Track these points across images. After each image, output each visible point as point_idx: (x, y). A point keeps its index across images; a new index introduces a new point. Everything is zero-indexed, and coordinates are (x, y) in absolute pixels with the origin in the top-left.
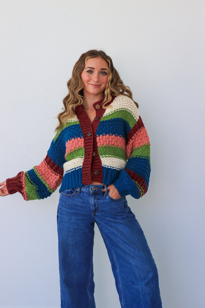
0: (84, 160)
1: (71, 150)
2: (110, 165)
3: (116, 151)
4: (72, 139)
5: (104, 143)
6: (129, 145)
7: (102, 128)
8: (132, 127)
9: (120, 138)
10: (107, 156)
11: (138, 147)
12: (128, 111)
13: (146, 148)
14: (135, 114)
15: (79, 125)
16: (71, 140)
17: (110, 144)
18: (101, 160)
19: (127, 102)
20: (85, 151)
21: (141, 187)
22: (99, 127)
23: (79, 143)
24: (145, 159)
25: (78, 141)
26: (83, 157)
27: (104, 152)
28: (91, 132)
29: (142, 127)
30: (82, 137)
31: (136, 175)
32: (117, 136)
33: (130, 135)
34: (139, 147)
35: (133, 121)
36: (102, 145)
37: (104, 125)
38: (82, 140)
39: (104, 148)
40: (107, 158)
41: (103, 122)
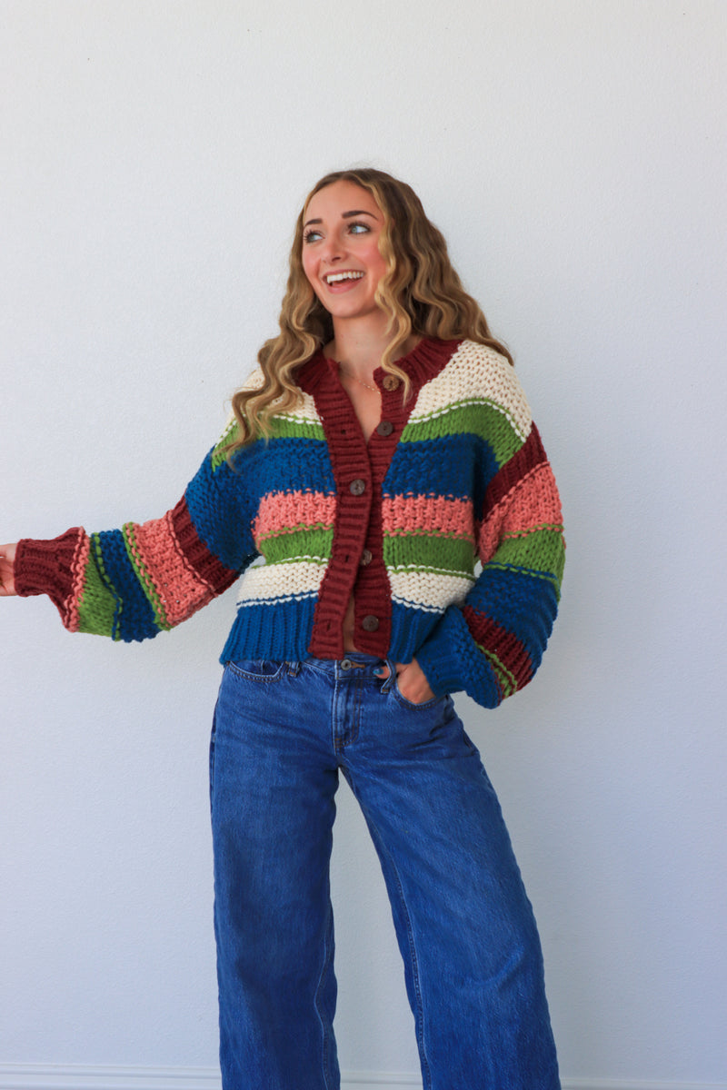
0: (327, 571)
1: (283, 526)
2: (421, 600)
3: (445, 550)
4: (295, 491)
5: (406, 525)
6: (490, 523)
7: (404, 471)
8: (504, 462)
9: (461, 507)
10: (412, 570)
11: (519, 533)
12: (495, 407)
13: (545, 542)
14: (517, 418)
15: (322, 444)
16: (290, 496)
17: (426, 527)
18: (391, 579)
19: (494, 375)
20: (333, 541)
21: (510, 673)
22: (395, 466)
23: (317, 510)
24: (537, 579)
25: (317, 503)
26: (325, 562)
27: (401, 556)
28: (365, 482)
29: (538, 463)
30: (332, 493)
31: (498, 630)
32: (453, 500)
33: (494, 490)
34: (524, 535)
35: (510, 442)
36: (400, 530)
37: (414, 461)
38: (328, 504)
39: (404, 540)
40: (412, 574)
41: (410, 447)
